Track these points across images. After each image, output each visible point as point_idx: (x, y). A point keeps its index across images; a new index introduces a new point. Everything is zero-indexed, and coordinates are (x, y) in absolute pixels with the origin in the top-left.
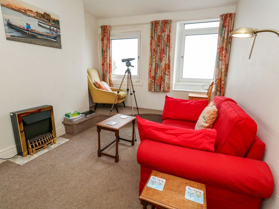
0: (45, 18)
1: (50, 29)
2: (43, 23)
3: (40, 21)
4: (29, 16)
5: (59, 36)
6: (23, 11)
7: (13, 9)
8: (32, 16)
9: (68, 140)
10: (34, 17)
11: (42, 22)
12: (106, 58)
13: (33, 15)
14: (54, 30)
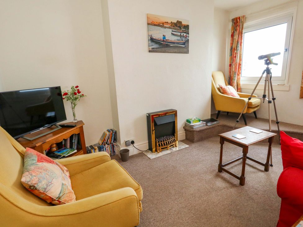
0: (177, 26)
1: (181, 36)
2: (176, 31)
3: (173, 30)
4: (165, 28)
5: (188, 40)
6: (162, 24)
7: (155, 25)
8: (167, 28)
9: (188, 146)
10: (169, 28)
11: (174, 30)
12: (235, 57)
13: (168, 26)
14: (184, 36)
